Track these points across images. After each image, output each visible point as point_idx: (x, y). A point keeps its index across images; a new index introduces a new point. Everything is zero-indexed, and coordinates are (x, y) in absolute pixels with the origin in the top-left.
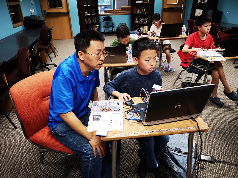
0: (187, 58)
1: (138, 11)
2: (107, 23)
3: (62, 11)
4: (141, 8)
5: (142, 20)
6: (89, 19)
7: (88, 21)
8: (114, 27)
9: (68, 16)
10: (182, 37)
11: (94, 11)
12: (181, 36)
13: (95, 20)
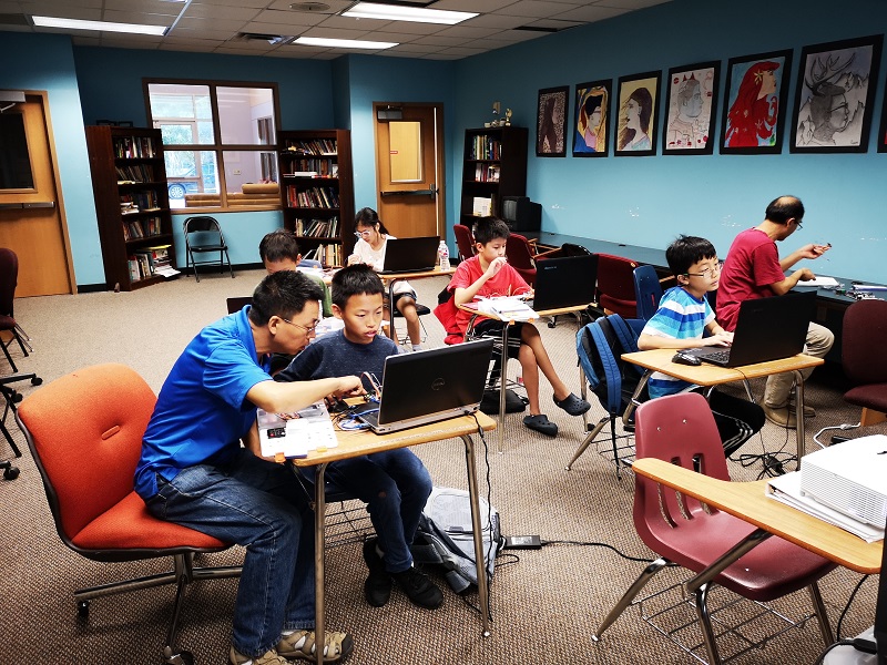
0: (458, 322)
1: (304, 201)
2: (200, 239)
3: (32, 201)
4: (312, 191)
5: (319, 227)
6: (137, 223)
7: (131, 232)
8: (226, 248)
9: (56, 216)
10: (442, 272)
11: (153, 199)
12: (438, 270)
13: (156, 229)
